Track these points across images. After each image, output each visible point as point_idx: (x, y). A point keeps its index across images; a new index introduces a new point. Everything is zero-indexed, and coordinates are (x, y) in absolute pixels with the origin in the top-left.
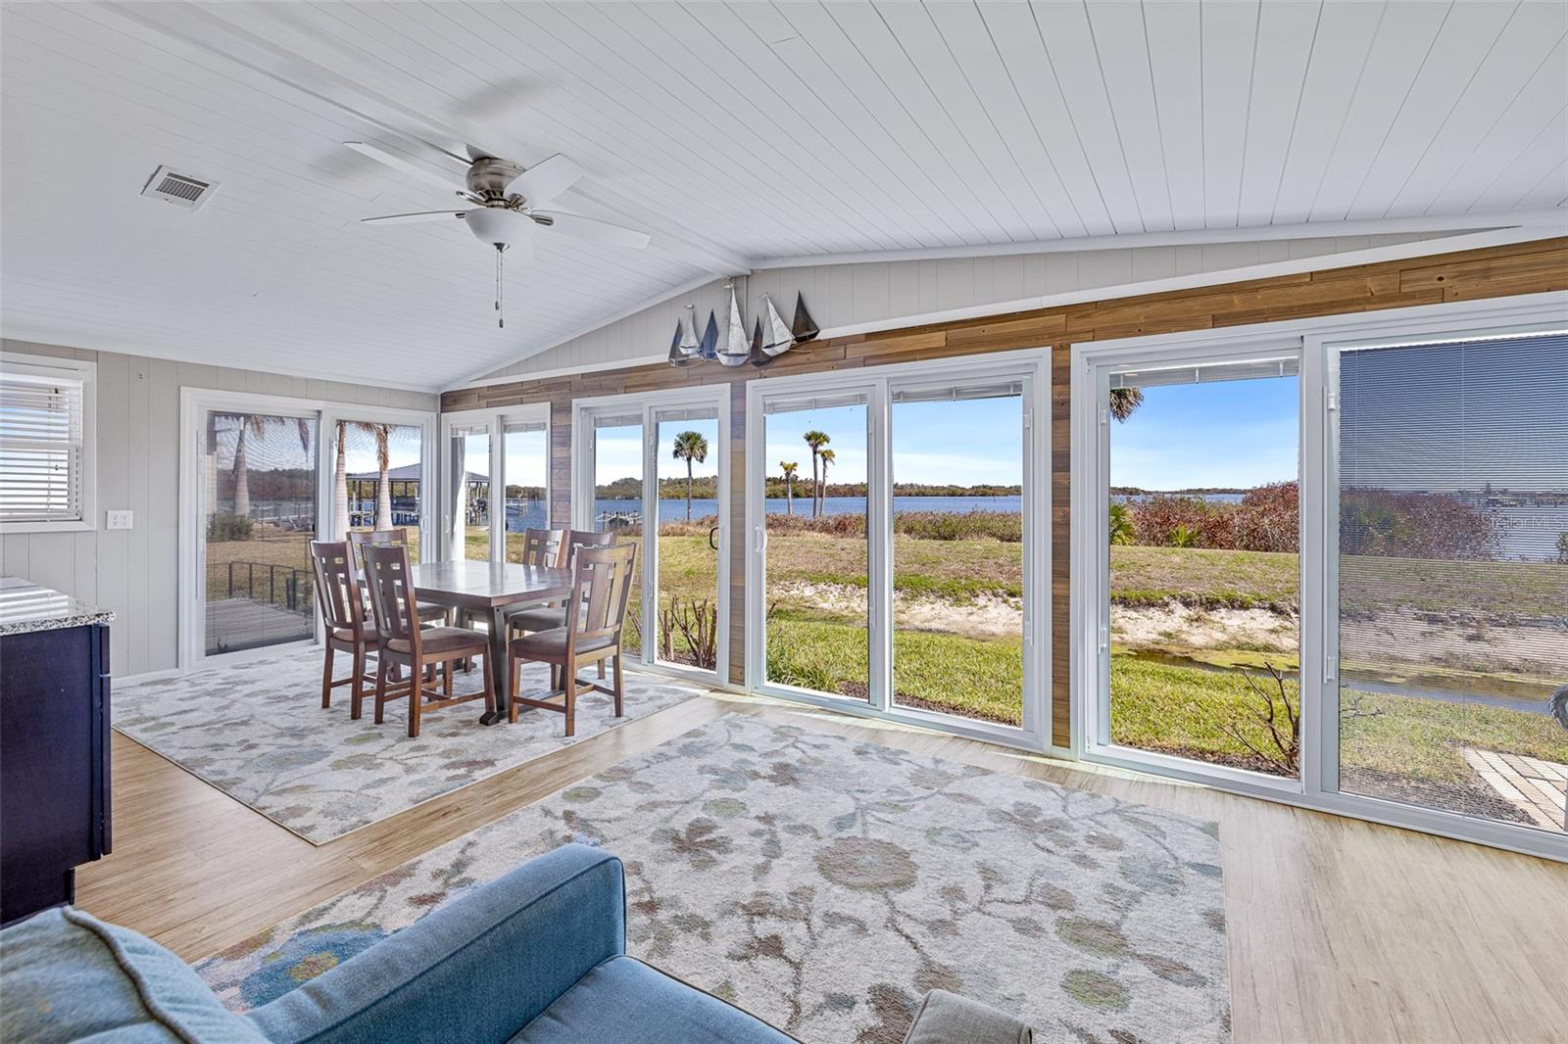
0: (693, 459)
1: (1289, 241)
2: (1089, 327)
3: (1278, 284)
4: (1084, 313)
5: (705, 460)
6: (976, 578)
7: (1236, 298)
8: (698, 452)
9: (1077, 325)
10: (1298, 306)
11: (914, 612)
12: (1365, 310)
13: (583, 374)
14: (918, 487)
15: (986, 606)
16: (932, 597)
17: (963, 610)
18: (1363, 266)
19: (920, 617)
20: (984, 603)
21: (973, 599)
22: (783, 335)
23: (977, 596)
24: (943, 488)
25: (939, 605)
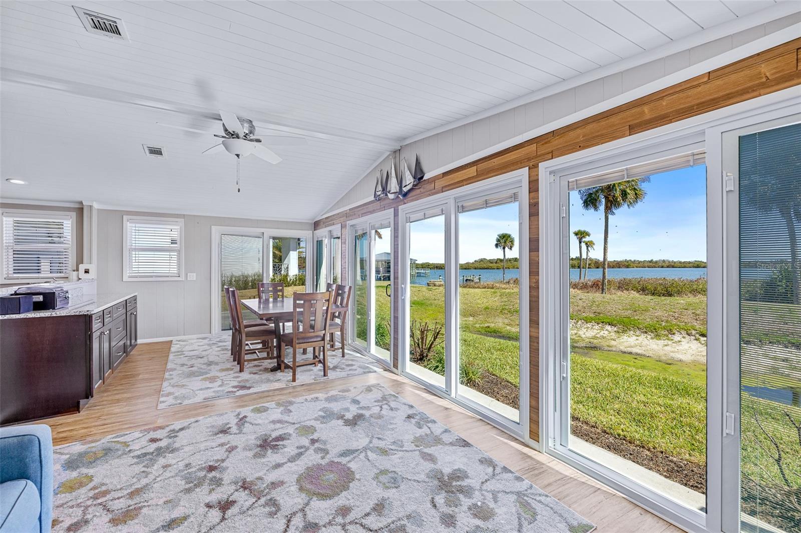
0: (506, 248)
1: (689, 50)
2: (550, 150)
3: (681, 88)
4: (546, 140)
5: (513, 249)
6: (674, 322)
7: (646, 109)
8: (509, 244)
9: (543, 150)
10: (698, 105)
11: (622, 340)
12: (760, 95)
13: (350, 209)
14: (669, 262)
15: (680, 341)
16: (638, 332)
17: (661, 342)
18: (758, 54)
19: (626, 344)
20: (679, 339)
21: (670, 336)
22: (410, 180)
23: (674, 334)
24: (690, 263)
25: (643, 336)
